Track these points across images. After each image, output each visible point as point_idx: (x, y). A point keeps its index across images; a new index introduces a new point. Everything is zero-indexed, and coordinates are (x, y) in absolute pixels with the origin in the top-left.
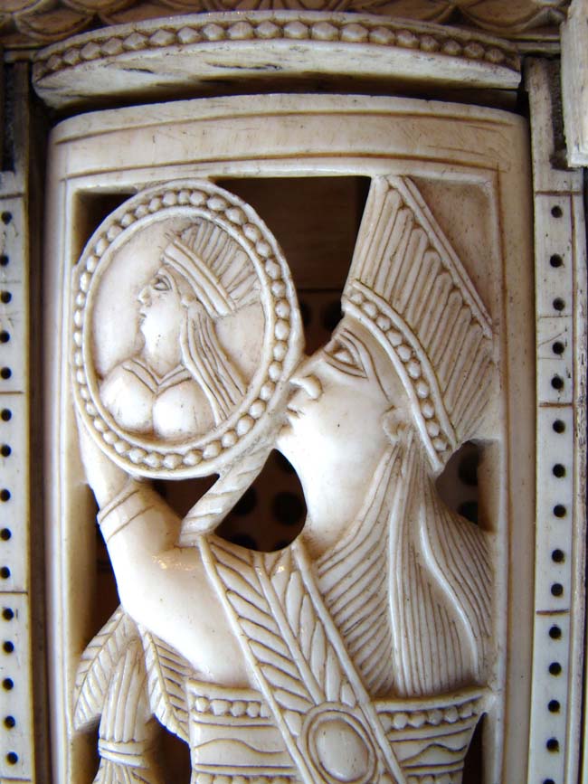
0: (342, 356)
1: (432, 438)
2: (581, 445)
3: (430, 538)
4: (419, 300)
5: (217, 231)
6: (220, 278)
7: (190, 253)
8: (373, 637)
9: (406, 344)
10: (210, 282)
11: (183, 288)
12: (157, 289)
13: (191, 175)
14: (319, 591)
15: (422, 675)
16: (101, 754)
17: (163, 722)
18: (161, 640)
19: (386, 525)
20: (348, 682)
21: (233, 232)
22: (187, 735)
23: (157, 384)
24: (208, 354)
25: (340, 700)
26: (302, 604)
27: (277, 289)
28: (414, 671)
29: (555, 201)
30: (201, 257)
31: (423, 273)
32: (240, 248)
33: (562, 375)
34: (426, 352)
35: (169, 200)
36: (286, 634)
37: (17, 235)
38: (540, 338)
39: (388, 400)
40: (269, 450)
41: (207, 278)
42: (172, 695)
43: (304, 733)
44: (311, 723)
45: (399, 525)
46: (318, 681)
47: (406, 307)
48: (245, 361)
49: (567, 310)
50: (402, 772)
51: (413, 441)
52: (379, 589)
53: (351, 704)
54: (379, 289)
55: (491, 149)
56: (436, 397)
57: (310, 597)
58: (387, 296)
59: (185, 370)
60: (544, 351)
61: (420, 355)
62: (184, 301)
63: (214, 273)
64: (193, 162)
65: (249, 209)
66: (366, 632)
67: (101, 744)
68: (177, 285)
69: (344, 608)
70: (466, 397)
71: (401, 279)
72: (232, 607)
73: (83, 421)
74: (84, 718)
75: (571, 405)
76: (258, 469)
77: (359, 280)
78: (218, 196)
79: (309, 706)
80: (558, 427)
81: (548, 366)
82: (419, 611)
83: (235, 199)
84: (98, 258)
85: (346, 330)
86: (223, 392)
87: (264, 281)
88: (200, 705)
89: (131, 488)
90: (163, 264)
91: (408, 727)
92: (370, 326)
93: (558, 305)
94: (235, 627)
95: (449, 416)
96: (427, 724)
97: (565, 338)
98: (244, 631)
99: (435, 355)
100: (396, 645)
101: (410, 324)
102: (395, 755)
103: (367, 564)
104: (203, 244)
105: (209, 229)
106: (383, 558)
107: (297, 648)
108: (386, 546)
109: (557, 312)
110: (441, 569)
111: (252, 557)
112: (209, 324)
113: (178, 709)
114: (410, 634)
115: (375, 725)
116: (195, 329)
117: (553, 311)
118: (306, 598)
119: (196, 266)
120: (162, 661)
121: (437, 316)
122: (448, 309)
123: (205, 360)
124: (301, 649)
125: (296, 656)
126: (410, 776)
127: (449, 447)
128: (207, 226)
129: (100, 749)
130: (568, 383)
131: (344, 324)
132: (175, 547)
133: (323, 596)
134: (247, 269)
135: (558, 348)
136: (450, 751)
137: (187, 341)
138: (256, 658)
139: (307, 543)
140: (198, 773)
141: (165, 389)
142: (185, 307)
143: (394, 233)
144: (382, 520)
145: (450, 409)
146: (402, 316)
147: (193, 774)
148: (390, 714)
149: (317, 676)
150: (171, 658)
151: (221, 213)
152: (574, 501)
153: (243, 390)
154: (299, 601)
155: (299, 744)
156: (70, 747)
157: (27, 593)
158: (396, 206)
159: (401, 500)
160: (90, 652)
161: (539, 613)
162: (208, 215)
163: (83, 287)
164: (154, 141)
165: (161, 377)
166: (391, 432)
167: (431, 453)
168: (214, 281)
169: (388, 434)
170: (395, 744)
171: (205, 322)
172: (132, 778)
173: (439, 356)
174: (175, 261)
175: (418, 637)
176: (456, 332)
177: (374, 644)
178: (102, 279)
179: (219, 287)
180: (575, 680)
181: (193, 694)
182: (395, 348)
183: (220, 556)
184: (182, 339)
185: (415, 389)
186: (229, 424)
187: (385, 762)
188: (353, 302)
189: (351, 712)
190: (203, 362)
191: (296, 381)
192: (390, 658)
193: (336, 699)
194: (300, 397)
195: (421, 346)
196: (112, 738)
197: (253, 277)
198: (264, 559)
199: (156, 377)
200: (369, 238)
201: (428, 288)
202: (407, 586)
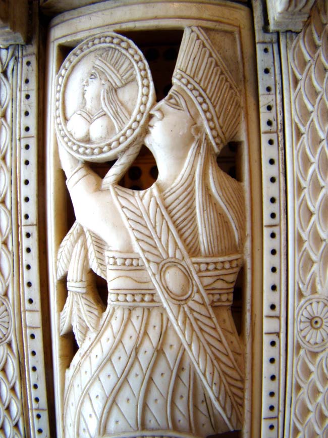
0: (172, 101)
1: (214, 138)
2: (281, 150)
3: (214, 182)
4: (206, 78)
5: (117, 51)
6: (118, 71)
7: (105, 62)
8: (189, 228)
9: (201, 95)
10: (114, 73)
11: (103, 77)
12: (91, 78)
13: (105, 30)
14: (164, 206)
15: (213, 246)
16: (68, 289)
17: (95, 271)
18: (94, 234)
19: (194, 176)
20: (179, 248)
21: (124, 52)
22: (106, 276)
23: (91, 119)
24: (113, 103)
25: (175, 256)
26: (156, 212)
27: (143, 73)
28: (209, 244)
29: (265, 46)
30: (110, 63)
31: (208, 65)
32: (127, 57)
33: (272, 119)
34: (210, 99)
35: (96, 41)
36: (150, 227)
37: (33, 70)
38: (261, 104)
39: (194, 120)
40: (141, 144)
41: (113, 71)
42: (99, 259)
43: (159, 272)
44: (162, 268)
45: (200, 176)
46: (165, 248)
47: (201, 80)
48: (129, 105)
49: (273, 91)
50: (205, 292)
51: (205, 139)
52: (192, 205)
53: (181, 258)
54: (188, 72)
55: (236, 19)
56: (215, 119)
57: (160, 209)
58: (192, 75)
59: (103, 111)
60: (263, 109)
61: (207, 101)
62: (103, 82)
63: (116, 69)
64: (107, 25)
65: (131, 42)
66: (186, 225)
67: (68, 284)
68: (100, 76)
69: (176, 214)
70: (229, 120)
71: (198, 68)
72: (125, 214)
73: (60, 139)
74: (61, 274)
75: (276, 132)
76: (136, 153)
77: (179, 69)
78: (117, 38)
79: (160, 260)
80: (271, 142)
81: (265, 116)
82: (210, 216)
83: (125, 38)
84: (66, 70)
85: (174, 90)
86: (120, 119)
87: (137, 71)
88: (112, 261)
89: (80, 165)
90: (94, 67)
91: (207, 270)
92: (185, 88)
93: (269, 89)
94: (127, 224)
95: (221, 128)
96: (216, 269)
97: (273, 104)
98: (130, 225)
99: (214, 101)
100: (200, 231)
101: (203, 87)
102: (202, 284)
103: (186, 193)
104: (111, 58)
105: (113, 51)
106: (193, 190)
107: (155, 232)
108: (194, 186)
109: (268, 93)
110: (220, 196)
111: (133, 193)
112: (113, 91)
113: (102, 265)
114: (207, 227)
115: (192, 269)
116: (107, 93)
117: (266, 92)
118: (158, 209)
119: (108, 66)
120: (94, 242)
121: (215, 84)
122: (219, 81)
123: (112, 106)
124: (156, 233)
125: (154, 236)
126: (209, 294)
127: (222, 142)
128: (112, 50)
129: (68, 287)
130: (274, 123)
131: (173, 88)
132: (100, 190)
133: (167, 208)
134: (130, 66)
135: (269, 108)
136: (227, 282)
137: (104, 99)
138: (136, 238)
139: (158, 186)
140: (111, 293)
141: (95, 120)
142: (103, 84)
143: (194, 50)
144: (192, 173)
145: (222, 125)
146: (199, 84)
147: (109, 294)
148: (199, 264)
149: (164, 246)
150: (99, 241)
151: (119, 44)
152: (279, 174)
153: (128, 117)
154: (155, 210)
155: (156, 278)
156: (56, 288)
157: (36, 225)
158: (195, 38)
159: (201, 165)
160: (63, 243)
161: (265, 226)
162: (113, 46)
163: (60, 82)
164: (90, 19)
165: (92, 115)
166: (195, 134)
167: (214, 144)
168: (116, 72)
169: (194, 135)
170: (201, 278)
171: (112, 90)
172: (82, 298)
173: (216, 102)
174: (98, 66)
175: (210, 228)
176: (223, 92)
177: (190, 231)
178: (68, 78)
179: (118, 75)
180: (283, 257)
181: (108, 256)
182: (196, 97)
183: (119, 192)
184: (102, 98)
185: (205, 115)
186: (122, 132)
187: (197, 287)
188: (177, 79)
189: (180, 262)
190: (111, 107)
191: (152, 112)
192: (197, 238)
193: (173, 256)
194: (154, 119)
195: (208, 97)
196: (73, 280)
197: (133, 69)
198: (139, 193)
199: (91, 116)
200: (184, 52)
201: (210, 73)
202: (205, 204)
